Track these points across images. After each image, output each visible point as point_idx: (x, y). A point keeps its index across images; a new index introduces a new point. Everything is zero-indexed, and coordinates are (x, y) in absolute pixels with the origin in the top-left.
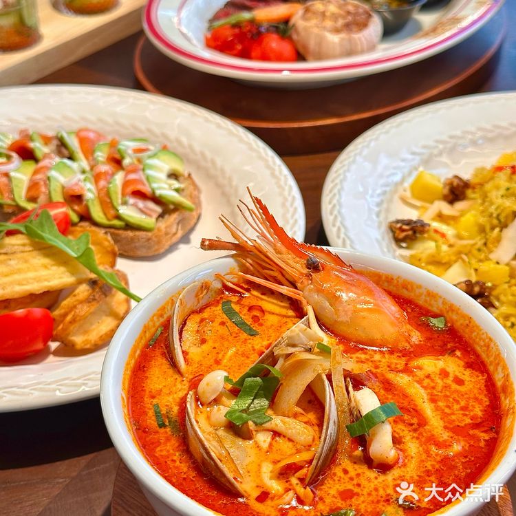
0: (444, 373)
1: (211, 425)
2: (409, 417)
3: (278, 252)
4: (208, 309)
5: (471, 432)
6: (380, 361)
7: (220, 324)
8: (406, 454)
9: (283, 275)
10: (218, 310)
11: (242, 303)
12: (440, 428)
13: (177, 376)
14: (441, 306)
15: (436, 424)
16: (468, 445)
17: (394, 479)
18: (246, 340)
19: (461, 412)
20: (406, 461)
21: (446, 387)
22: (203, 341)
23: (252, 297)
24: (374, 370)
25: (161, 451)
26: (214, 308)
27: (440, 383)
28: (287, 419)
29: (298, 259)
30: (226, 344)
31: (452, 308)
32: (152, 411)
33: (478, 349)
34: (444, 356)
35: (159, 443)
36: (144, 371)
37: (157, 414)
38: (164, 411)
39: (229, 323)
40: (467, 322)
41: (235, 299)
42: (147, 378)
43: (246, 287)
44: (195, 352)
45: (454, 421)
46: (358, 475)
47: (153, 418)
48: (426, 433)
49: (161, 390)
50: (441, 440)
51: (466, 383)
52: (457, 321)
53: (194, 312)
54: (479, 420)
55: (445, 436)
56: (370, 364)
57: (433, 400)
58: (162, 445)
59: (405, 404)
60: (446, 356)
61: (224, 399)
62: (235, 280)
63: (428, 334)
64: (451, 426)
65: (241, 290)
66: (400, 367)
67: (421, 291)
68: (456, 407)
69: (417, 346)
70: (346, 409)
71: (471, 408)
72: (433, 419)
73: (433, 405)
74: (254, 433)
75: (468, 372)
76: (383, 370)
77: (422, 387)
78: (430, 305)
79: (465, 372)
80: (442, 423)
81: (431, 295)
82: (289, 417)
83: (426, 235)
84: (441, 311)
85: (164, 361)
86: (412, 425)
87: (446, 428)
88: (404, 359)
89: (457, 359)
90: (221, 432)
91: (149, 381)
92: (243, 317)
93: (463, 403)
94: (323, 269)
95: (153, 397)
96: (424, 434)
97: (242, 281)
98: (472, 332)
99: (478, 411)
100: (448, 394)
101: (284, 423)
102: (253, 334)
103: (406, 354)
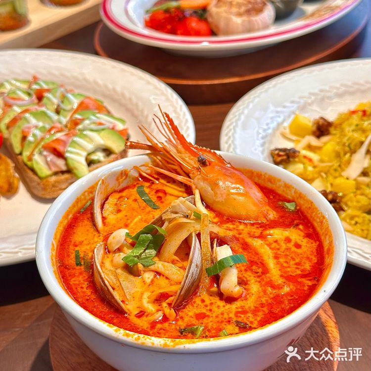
0: (288, 240)
1: (113, 266)
2: (257, 268)
3: (179, 152)
4: (127, 190)
5: (300, 280)
6: (243, 230)
7: (133, 201)
8: (249, 292)
9: (182, 169)
10: (134, 191)
11: (152, 187)
12: (278, 276)
13: (96, 233)
14: (293, 194)
15: (275, 273)
16: (295, 288)
17: (237, 308)
18: (150, 211)
19: (296, 266)
20: (248, 296)
21: (288, 249)
22: (119, 211)
23: (160, 184)
24: (237, 236)
25: (75, 281)
26: (131, 190)
27: (284, 246)
28: (166, 264)
29: (192, 157)
30: (135, 213)
31: (301, 196)
32: (74, 254)
33: (316, 224)
34: (290, 228)
35: (74, 276)
36: (73, 229)
37: (77, 257)
38: (82, 255)
39: (140, 200)
40: (310, 205)
41: (147, 184)
42: (74, 233)
43: (156, 177)
44: (112, 218)
45: (288, 272)
46: (212, 304)
47: (74, 259)
48: (266, 278)
49: (83, 242)
50: (276, 284)
51: (303, 247)
52: (303, 205)
53: (115, 192)
54: (307, 272)
55: (280, 281)
56: (236, 231)
57: (276, 257)
58: (76, 277)
59: (256, 259)
60: (291, 229)
61: (125, 249)
62: (149, 172)
63: (282, 214)
64: (286, 275)
65: (152, 179)
66: (257, 234)
67: (280, 183)
68: (292, 262)
69: (272, 221)
70: (209, 259)
71: (302, 264)
72: (273, 270)
73: (275, 261)
74: (142, 272)
75: (305, 240)
76: (244, 236)
77: (270, 248)
78: (286, 193)
79: (303, 240)
80: (279, 273)
81: (287, 186)
82: (168, 262)
83: (297, 159)
84: (293, 198)
85: (88, 223)
86: (257, 273)
87: (281, 276)
88: (261, 229)
89: (299, 231)
90: (119, 271)
91: (75, 235)
92: (150, 196)
93: (297, 261)
94: (210, 164)
95: (76, 246)
96: (265, 279)
97: (154, 172)
98: (312, 213)
99: (307, 266)
100: (288, 253)
101: (164, 266)
102: (155, 208)
103: (263, 226)
